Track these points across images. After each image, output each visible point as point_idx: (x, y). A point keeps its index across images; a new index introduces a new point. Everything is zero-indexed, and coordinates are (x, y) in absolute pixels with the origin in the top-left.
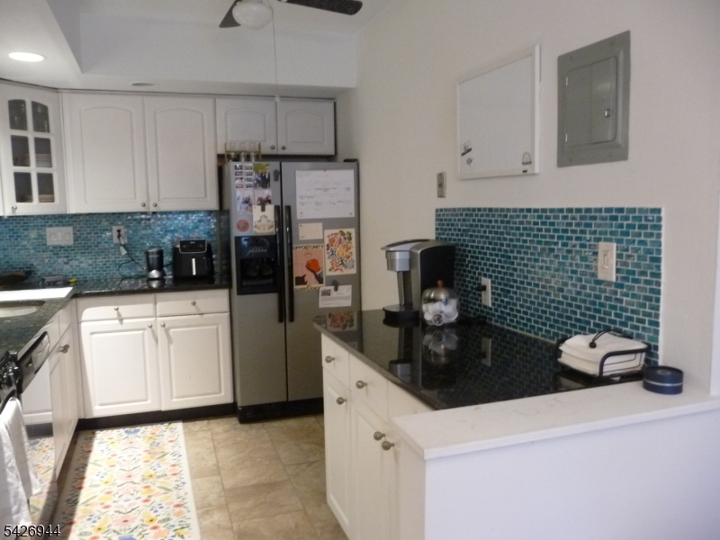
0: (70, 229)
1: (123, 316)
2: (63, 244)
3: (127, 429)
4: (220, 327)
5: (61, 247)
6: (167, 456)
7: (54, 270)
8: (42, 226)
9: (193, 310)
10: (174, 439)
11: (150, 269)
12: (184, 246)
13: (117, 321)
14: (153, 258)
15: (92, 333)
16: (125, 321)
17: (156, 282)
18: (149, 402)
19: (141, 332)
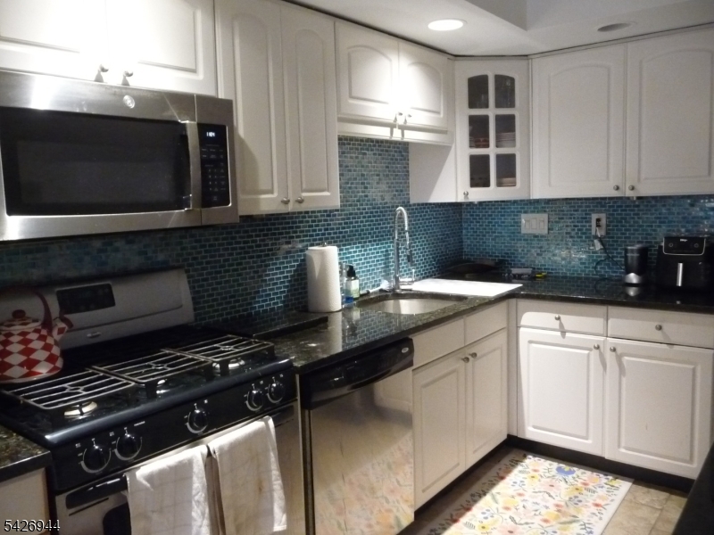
0: (545, 216)
1: (566, 328)
2: (537, 232)
3: (562, 465)
4: (699, 369)
5: (536, 236)
6: (574, 525)
7: (527, 261)
8: (518, 212)
9: (658, 336)
10: (602, 503)
11: (628, 272)
12: (671, 245)
13: (559, 334)
14: (632, 257)
15: (531, 342)
16: (567, 335)
17: (634, 289)
18: (590, 442)
19: (587, 352)
